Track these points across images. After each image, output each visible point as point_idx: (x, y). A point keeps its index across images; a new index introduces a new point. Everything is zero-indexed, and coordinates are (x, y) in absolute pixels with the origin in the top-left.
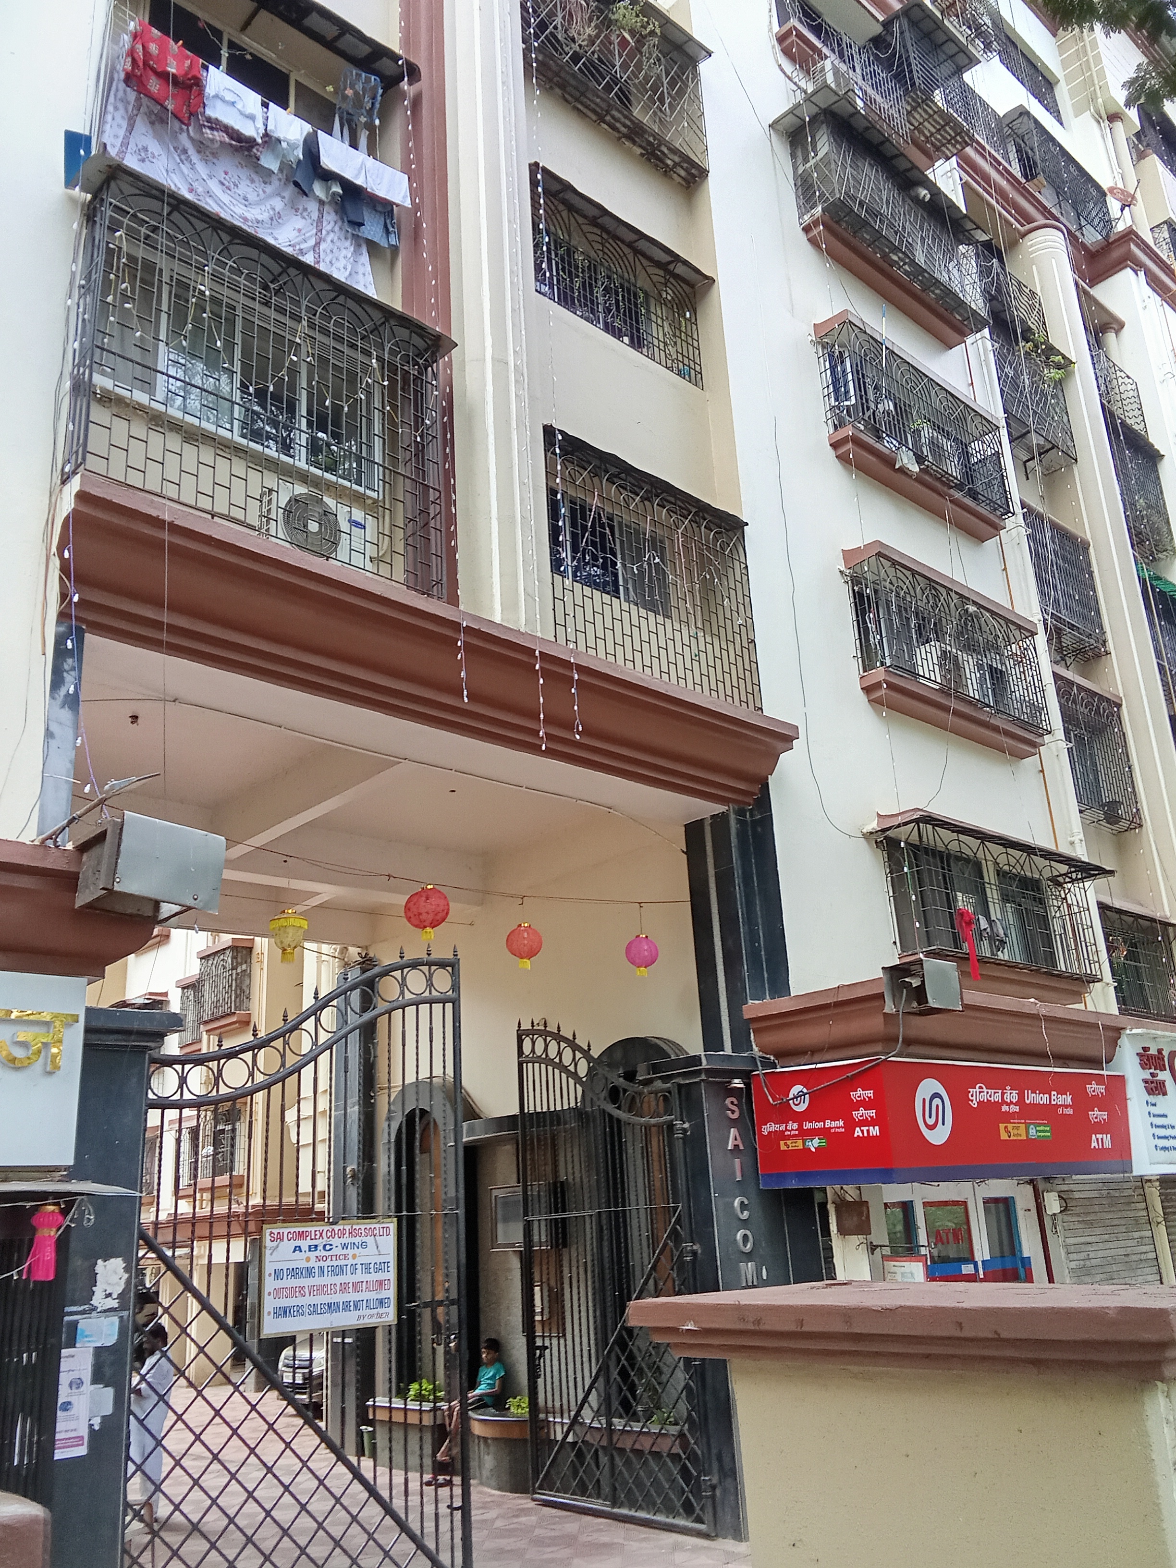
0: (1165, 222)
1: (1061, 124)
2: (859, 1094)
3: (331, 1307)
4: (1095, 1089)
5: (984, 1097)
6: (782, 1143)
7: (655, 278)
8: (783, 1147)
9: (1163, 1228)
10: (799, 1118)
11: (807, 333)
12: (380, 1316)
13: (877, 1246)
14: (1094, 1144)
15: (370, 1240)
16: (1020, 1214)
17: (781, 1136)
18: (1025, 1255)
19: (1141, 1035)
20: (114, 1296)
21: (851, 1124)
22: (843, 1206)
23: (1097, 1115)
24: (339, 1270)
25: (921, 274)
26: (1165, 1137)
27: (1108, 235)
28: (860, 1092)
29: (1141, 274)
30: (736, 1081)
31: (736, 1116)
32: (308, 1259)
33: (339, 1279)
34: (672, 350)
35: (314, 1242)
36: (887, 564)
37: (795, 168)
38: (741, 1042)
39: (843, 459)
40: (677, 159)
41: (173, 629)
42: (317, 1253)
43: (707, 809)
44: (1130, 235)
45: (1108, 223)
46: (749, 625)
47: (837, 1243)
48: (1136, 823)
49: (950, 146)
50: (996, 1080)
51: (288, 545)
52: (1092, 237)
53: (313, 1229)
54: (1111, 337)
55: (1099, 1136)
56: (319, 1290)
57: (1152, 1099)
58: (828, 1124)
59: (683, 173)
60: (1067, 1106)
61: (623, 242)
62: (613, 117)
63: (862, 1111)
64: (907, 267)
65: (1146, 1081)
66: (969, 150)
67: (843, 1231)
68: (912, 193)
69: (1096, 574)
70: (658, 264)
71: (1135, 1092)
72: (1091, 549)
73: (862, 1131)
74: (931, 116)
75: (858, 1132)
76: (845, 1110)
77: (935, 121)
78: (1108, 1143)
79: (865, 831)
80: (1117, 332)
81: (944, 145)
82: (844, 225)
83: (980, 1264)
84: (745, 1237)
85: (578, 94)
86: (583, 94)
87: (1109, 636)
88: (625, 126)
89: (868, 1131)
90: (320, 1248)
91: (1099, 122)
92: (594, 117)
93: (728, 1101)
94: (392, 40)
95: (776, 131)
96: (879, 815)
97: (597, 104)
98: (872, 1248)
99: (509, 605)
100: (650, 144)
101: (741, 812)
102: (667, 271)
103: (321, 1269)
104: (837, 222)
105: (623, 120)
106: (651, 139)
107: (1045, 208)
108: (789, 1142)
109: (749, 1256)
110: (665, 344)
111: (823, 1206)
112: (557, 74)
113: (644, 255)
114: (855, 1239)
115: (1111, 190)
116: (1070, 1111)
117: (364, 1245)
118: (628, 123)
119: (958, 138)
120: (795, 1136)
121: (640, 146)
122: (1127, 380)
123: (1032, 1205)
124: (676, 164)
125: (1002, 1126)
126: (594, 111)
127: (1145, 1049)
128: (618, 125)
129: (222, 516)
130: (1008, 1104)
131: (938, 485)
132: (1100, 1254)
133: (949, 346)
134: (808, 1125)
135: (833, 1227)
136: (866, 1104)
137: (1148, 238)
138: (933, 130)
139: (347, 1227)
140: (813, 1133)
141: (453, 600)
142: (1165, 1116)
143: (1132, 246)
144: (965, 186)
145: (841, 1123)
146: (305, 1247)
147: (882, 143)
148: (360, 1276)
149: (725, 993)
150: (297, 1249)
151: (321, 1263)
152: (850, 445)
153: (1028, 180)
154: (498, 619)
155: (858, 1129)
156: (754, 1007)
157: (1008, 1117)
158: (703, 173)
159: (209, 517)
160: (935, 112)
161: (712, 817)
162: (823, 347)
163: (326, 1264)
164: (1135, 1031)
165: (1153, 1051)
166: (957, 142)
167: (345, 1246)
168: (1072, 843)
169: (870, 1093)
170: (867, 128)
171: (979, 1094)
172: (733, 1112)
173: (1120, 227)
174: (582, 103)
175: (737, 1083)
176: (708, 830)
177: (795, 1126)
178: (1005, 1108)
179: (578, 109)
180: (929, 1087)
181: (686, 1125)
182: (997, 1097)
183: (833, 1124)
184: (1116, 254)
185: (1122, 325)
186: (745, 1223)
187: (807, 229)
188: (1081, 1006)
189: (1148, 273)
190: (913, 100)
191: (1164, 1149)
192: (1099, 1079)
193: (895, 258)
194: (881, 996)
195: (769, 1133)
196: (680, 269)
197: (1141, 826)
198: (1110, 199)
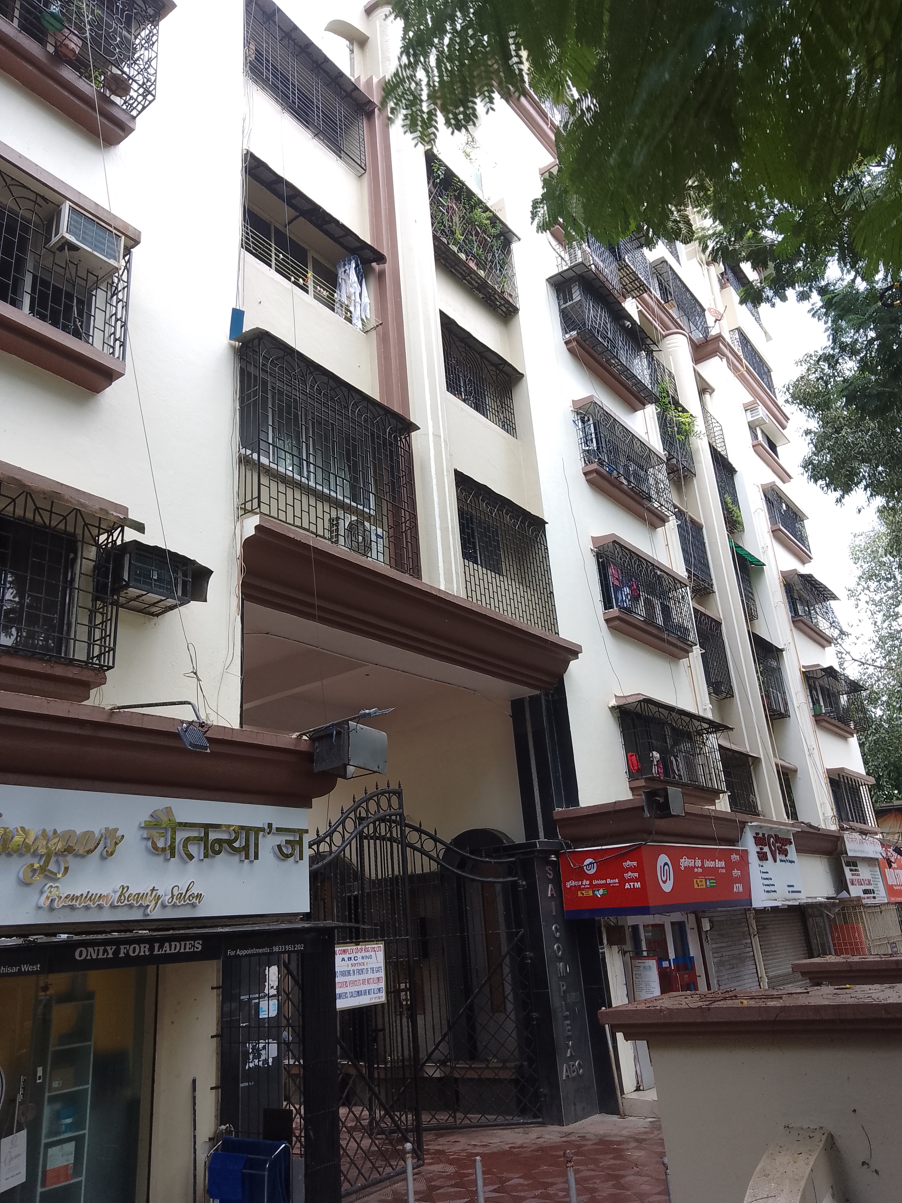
0: (737, 329)
1: (680, 264)
2: (628, 864)
3: (359, 993)
4: (735, 857)
5: (686, 864)
6: (579, 892)
7: (492, 372)
8: (580, 895)
9: (757, 937)
10: (590, 878)
11: (568, 407)
12: (379, 998)
13: (627, 951)
14: (735, 890)
15: (373, 954)
16: (688, 931)
17: (579, 888)
18: (691, 955)
19: (756, 826)
20: (275, 988)
21: (623, 881)
22: (609, 928)
23: (736, 873)
24: (361, 972)
25: (626, 371)
26: (768, 885)
27: (707, 336)
28: (628, 862)
29: (724, 360)
30: (553, 856)
31: (551, 877)
32: (348, 966)
33: (361, 977)
34: (502, 416)
35: (350, 956)
36: (617, 546)
37: (560, 306)
38: (550, 833)
39: (590, 482)
40: (503, 302)
41: (320, 608)
42: (351, 962)
43: (526, 692)
44: (719, 337)
45: (706, 330)
46: (549, 583)
47: (606, 950)
48: (730, 694)
49: (636, 291)
50: (692, 854)
51: (348, 550)
52: (698, 336)
53: (349, 948)
54: (707, 396)
55: (737, 885)
56: (354, 983)
57: (761, 863)
58: (609, 881)
59: (504, 309)
60: (722, 868)
61: (476, 351)
62: (471, 278)
63: (630, 874)
64: (619, 367)
65: (758, 852)
66: (645, 295)
67: (611, 943)
68: (621, 323)
69: (707, 545)
70: (493, 364)
71: (753, 858)
72: (704, 530)
73: (630, 885)
74: (628, 275)
75: (627, 886)
76: (619, 873)
77: (630, 277)
78: (741, 890)
79: (610, 706)
80: (710, 394)
81: (632, 290)
82: (588, 342)
83: (672, 961)
84: (558, 947)
85: (453, 264)
86: (456, 264)
87: (714, 582)
88: (477, 282)
89: (634, 885)
90: (353, 959)
91: (701, 265)
92: (460, 277)
93: (547, 868)
94: (365, 236)
95: (549, 282)
96: (616, 696)
97: (464, 271)
98: (624, 953)
99: (448, 580)
100: (489, 293)
101: (547, 695)
102: (497, 368)
103: (354, 971)
104: (584, 341)
105: (477, 279)
106: (490, 291)
107: (673, 318)
108: (584, 892)
109: (560, 959)
110: (498, 412)
111: (600, 928)
112: (444, 253)
113: (486, 359)
114: (615, 948)
115: (709, 309)
116: (724, 871)
117: (371, 957)
118: (479, 281)
119: (641, 288)
120: (587, 888)
121: (483, 294)
122: (717, 425)
123: (695, 926)
124: (501, 305)
125: (695, 880)
126: (461, 274)
127: (757, 834)
128: (473, 282)
129: (320, 536)
130: (697, 868)
131: (637, 497)
132: (728, 953)
133: (635, 410)
134: (595, 882)
135: (605, 941)
136: (632, 869)
137: (728, 339)
138: (628, 282)
139: (363, 947)
140: (599, 886)
141: (419, 577)
142: (767, 873)
143: (721, 345)
144: (640, 312)
145: (617, 881)
146: (346, 959)
147: (608, 295)
148: (370, 975)
149: (539, 803)
150: (343, 959)
151: (354, 968)
152: (595, 475)
153: (666, 303)
154: (442, 588)
155: (627, 884)
156: (559, 810)
157: (697, 875)
158: (516, 310)
159: (315, 536)
160: (631, 273)
161: (530, 697)
162: (578, 414)
163: (357, 967)
164: (753, 824)
165: (760, 835)
166: (641, 290)
167: (363, 958)
168: (705, 709)
169: (635, 863)
170: (601, 287)
171: (685, 862)
172: (550, 874)
173: (713, 332)
174: (455, 270)
175: (553, 858)
176: (527, 704)
177: (588, 882)
178: (696, 870)
179: (452, 272)
180: (663, 859)
181: (524, 883)
182: (692, 864)
183: (612, 881)
184: (710, 348)
185: (713, 390)
186: (557, 940)
187: (566, 343)
188: (713, 808)
189: (728, 359)
190: (619, 265)
191: (768, 892)
192: (737, 852)
193: (613, 362)
194: (642, 808)
195: (571, 886)
196: (506, 368)
197: (733, 696)
198: (707, 313)
